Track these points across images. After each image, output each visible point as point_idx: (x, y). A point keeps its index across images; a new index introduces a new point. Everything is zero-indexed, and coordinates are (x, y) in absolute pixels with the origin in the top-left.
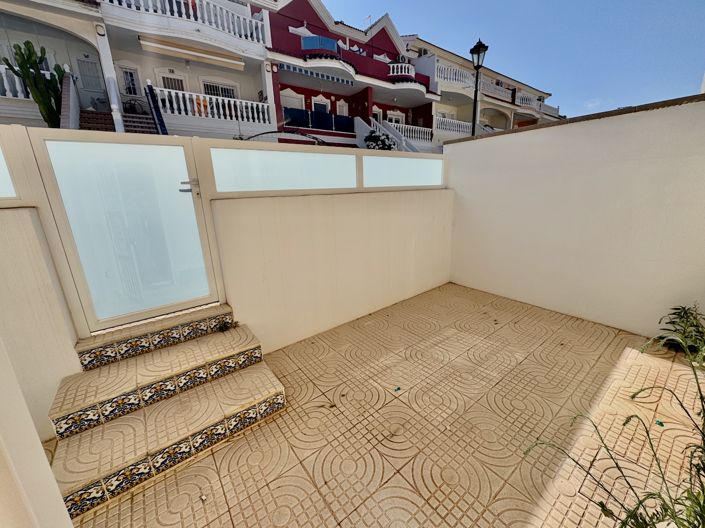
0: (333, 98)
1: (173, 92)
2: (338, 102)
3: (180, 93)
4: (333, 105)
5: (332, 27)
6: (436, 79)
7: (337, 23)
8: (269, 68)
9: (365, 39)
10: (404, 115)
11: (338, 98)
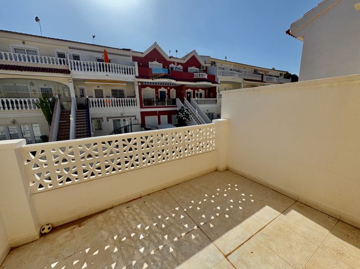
0: (169, 88)
1: (99, 99)
2: (171, 90)
3: (102, 99)
4: (169, 91)
5: (168, 59)
6: (218, 76)
7: (170, 57)
8: (137, 84)
9: (184, 62)
10: (204, 91)
11: (171, 88)
